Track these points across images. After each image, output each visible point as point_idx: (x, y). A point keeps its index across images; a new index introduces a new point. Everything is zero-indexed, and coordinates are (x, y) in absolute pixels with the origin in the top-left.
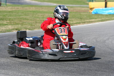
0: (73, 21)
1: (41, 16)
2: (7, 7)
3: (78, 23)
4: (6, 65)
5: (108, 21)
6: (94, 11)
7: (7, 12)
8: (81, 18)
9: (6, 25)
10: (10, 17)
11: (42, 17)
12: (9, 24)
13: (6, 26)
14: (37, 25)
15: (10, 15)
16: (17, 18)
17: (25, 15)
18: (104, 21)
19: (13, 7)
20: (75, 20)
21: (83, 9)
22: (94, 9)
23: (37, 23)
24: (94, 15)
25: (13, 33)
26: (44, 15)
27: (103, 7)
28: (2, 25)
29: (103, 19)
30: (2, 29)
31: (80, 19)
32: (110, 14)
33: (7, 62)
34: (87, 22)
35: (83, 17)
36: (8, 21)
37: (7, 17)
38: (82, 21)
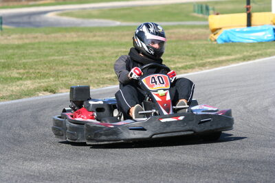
0: (175, 63)
1: (97, 53)
2: (9, 36)
3: (189, 68)
4: (47, 179)
5: (259, 58)
6: (221, 35)
7: (12, 48)
8: (193, 55)
9: (18, 79)
10: (24, 61)
11: (100, 55)
12: (24, 77)
13: (18, 83)
14: (91, 76)
15: (24, 56)
16: (41, 61)
17: (58, 52)
18: (249, 60)
19: (24, 36)
20: (180, 60)
21: (193, 32)
22: (220, 32)
23: (92, 72)
24: (222, 45)
25: (39, 98)
26: (105, 51)
27: (241, 26)
28: (9, 80)
29: (245, 53)
30: (12, 91)
31: (193, 58)
32: (259, 41)
34: (209, 62)
35: (197, 51)
36: (22, 71)
37: (16, 59)
38: (197, 62)
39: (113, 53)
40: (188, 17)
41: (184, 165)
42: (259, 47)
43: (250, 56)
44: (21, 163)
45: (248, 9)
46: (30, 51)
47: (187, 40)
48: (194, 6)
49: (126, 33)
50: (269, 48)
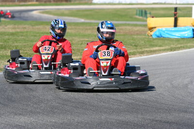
2: (6, 26)
6: (156, 32)
7: (8, 35)
8: (135, 45)
10: (16, 44)
15: (16, 41)
16: (28, 45)
18: (175, 50)
19: (16, 26)
21: (136, 29)
22: (155, 30)
24: (156, 39)
26: (73, 39)
27: (170, 26)
29: (172, 46)
31: (135, 47)
32: (182, 37)
33: (31, 123)
34: (146, 51)
35: (138, 42)
37: (10, 43)
38: (138, 50)
39: (79, 42)
40: (131, 18)
41: (127, 122)
42: (182, 42)
43: (175, 48)
44: (12, 117)
45: (175, 15)
46: (20, 37)
47: (131, 35)
48: (137, 10)
49: (88, 28)
50: (189, 43)
